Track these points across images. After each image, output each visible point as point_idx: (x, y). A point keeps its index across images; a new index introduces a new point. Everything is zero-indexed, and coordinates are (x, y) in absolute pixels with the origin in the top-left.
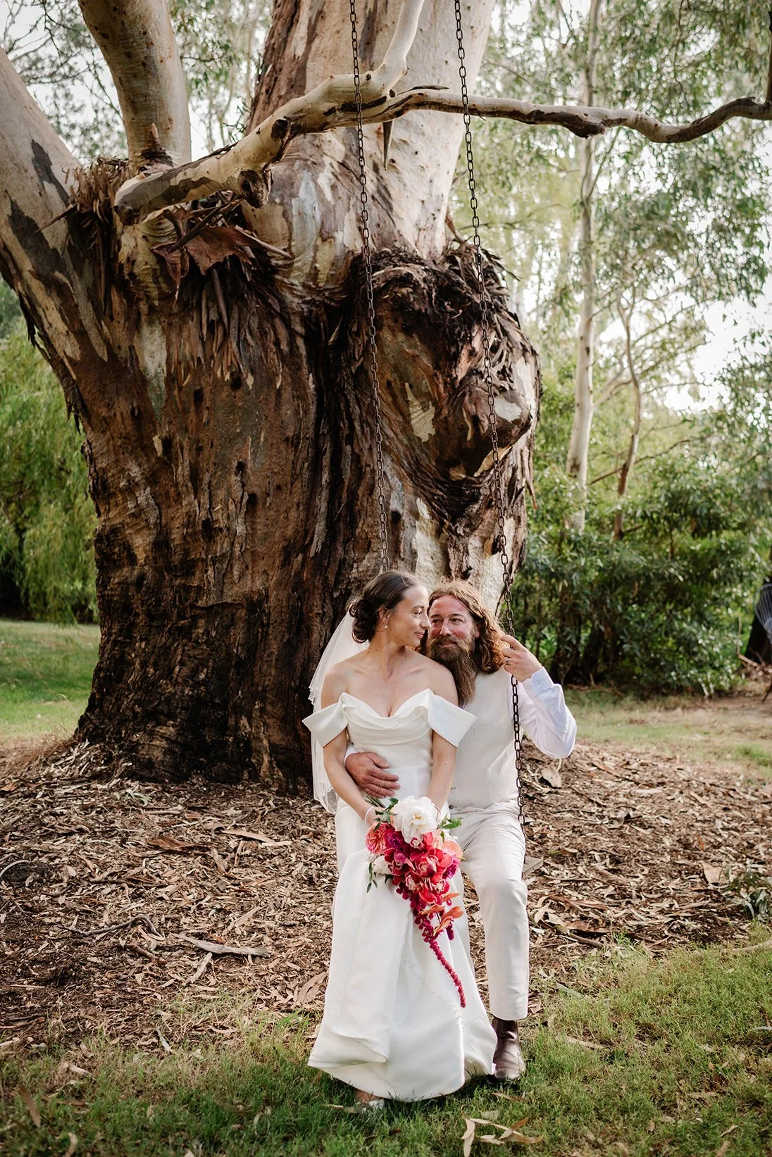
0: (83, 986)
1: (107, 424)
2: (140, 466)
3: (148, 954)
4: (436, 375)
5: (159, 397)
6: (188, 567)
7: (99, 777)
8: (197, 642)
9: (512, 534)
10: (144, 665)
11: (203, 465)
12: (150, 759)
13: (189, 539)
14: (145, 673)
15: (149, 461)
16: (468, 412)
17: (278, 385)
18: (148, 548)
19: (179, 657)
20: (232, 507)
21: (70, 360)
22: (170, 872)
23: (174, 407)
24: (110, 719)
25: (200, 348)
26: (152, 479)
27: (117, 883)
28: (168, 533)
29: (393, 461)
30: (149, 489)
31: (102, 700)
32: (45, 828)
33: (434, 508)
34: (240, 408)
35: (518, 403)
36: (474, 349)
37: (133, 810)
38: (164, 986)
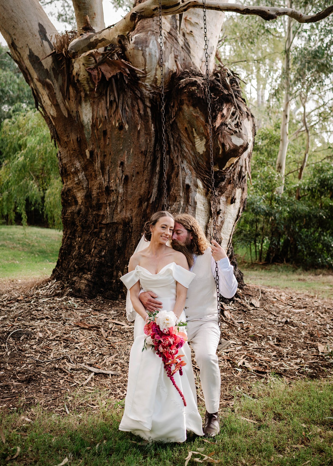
0: (37, 384)
1: (67, 144)
2: (80, 162)
3: (67, 371)
4: (206, 125)
5: (89, 133)
6: (99, 206)
7: (58, 295)
8: (101, 239)
9: (240, 196)
10: (79, 248)
11: (106, 163)
12: (79, 288)
13: (99, 194)
14: (80, 251)
15: (84, 160)
16: (220, 142)
17: (139, 128)
18: (83, 198)
19: (94, 245)
20: (118, 181)
21: (52, 117)
22: (82, 337)
23: (94, 137)
24: (65, 271)
25: (106, 112)
26: (85, 168)
27: (59, 341)
28: (91, 192)
29: (187, 162)
30: (83, 172)
31: (62, 262)
32: (32, 316)
33: (205, 183)
34: (122, 138)
35: (242, 138)
36: (223, 114)
37: (70, 310)
38: (71, 386)
